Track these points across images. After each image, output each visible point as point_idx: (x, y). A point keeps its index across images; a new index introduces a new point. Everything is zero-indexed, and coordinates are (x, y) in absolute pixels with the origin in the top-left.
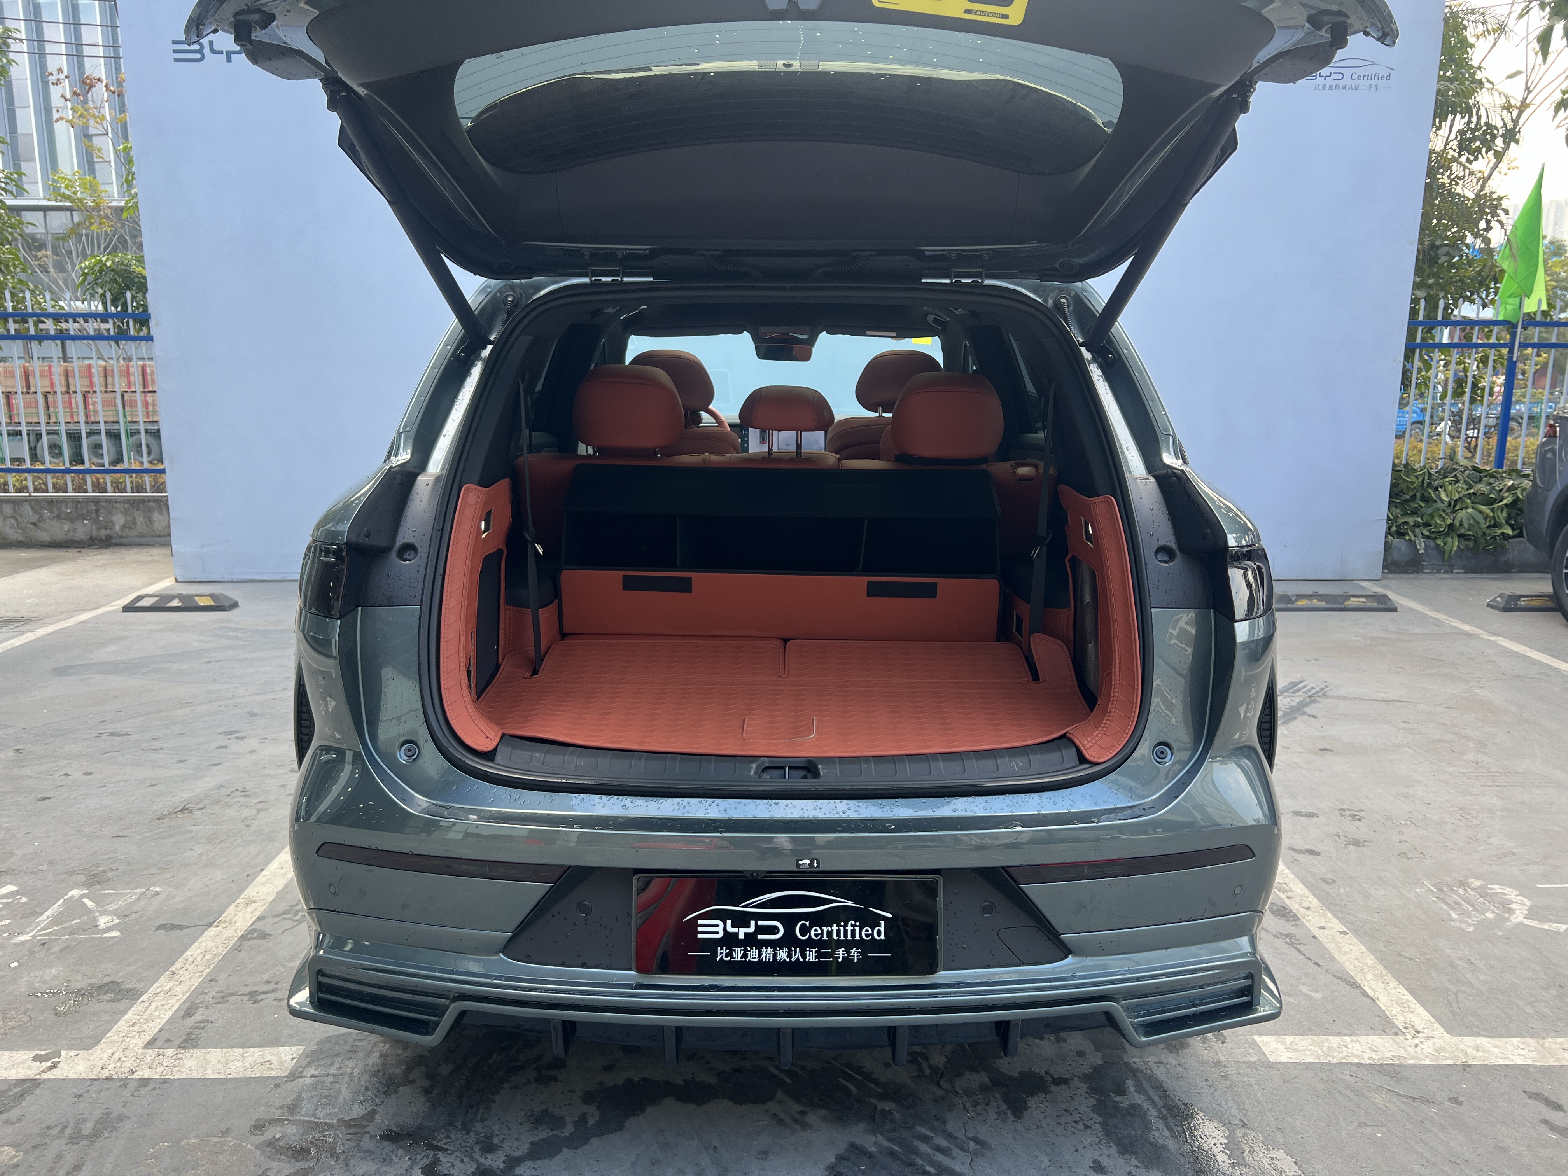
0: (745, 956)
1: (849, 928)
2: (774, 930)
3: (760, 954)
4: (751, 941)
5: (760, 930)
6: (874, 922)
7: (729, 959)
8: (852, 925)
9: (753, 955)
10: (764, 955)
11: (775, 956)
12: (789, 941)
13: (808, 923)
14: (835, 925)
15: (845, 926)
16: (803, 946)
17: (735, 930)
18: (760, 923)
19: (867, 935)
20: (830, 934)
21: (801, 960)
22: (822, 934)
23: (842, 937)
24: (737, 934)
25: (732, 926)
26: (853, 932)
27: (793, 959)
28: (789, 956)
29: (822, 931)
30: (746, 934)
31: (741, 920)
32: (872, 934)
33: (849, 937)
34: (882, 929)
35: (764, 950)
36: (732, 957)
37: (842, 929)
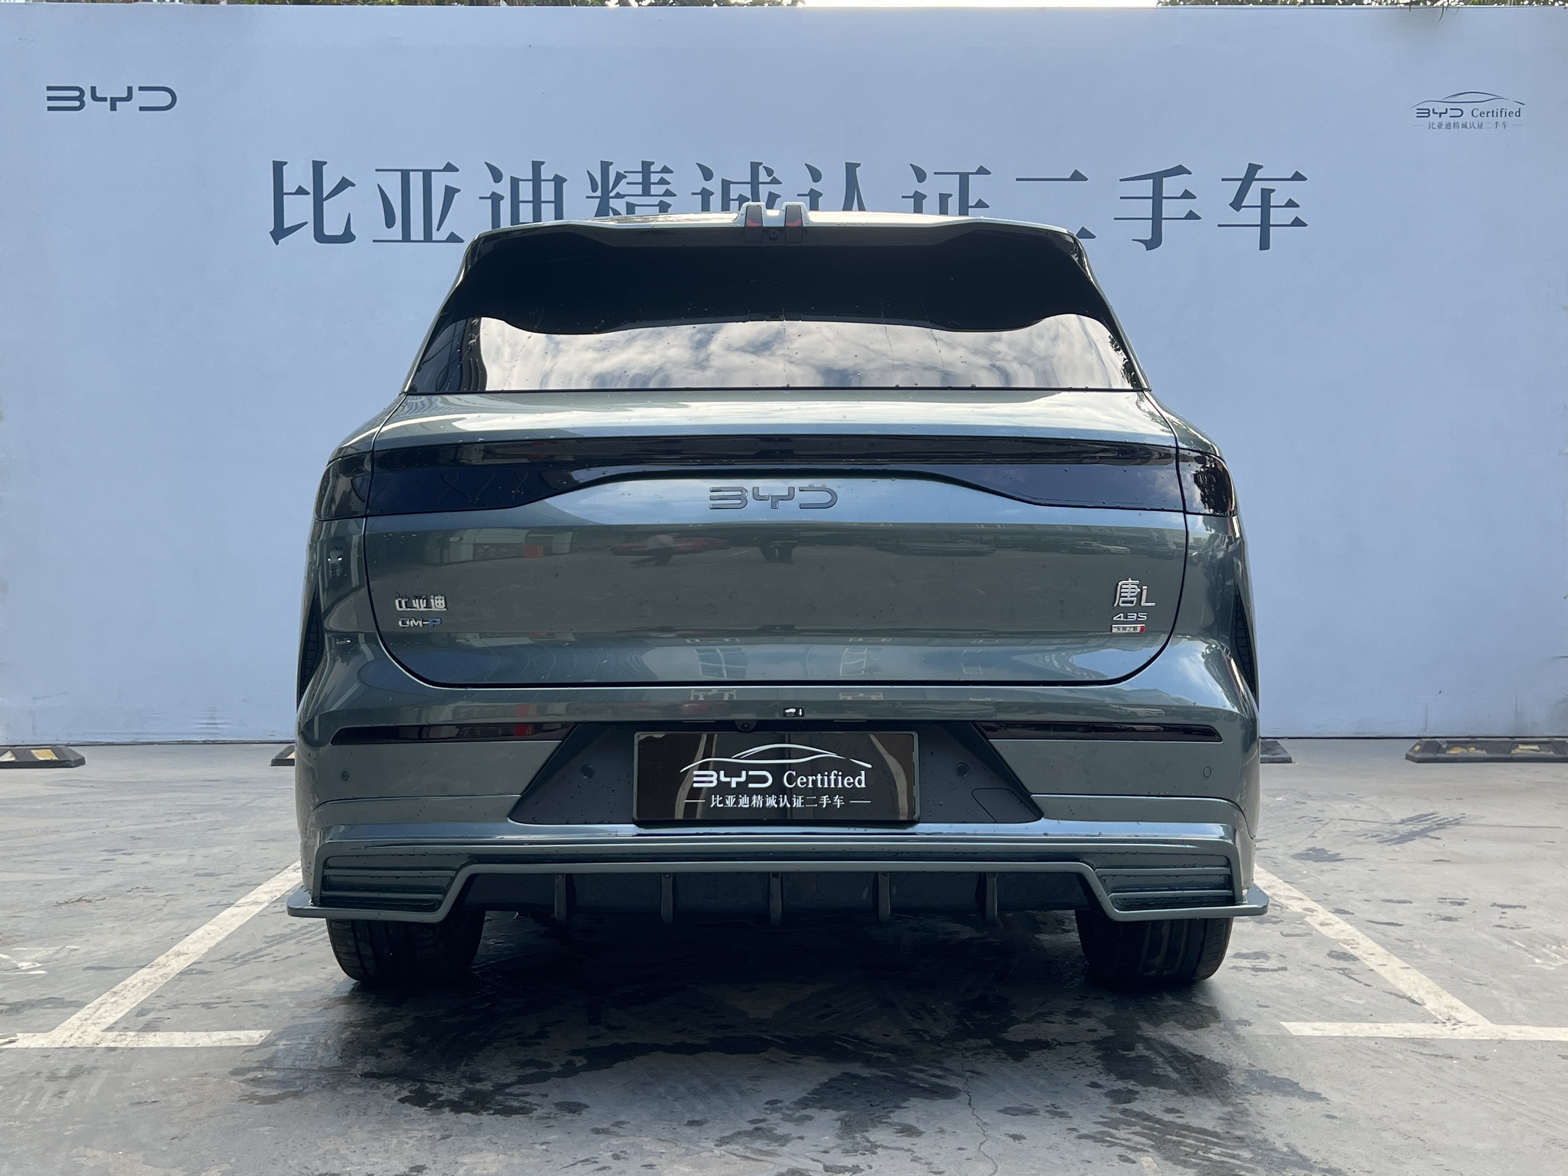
0: (737, 802)
1: (832, 777)
2: (764, 779)
3: (751, 801)
4: (742, 790)
5: (750, 779)
6: (854, 771)
7: (722, 805)
8: (835, 775)
9: (744, 802)
10: (754, 802)
11: (764, 802)
12: (777, 789)
13: (794, 773)
14: (819, 775)
15: (829, 776)
16: (790, 793)
17: (728, 779)
18: (751, 773)
19: (849, 784)
20: (815, 782)
21: (789, 806)
22: (807, 783)
23: (826, 786)
24: (730, 783)
25: (725, 776)
26: (836, 781)
27: (781, 805)
28: (778, 803)
29: (808, 780)
30: (737, 783)
31: (733, 770)
32: (854, 783)
33: (833, 786)
34: (863, 778)
35: (754, 797)
36: (725, 804)
37: (826, 778)
